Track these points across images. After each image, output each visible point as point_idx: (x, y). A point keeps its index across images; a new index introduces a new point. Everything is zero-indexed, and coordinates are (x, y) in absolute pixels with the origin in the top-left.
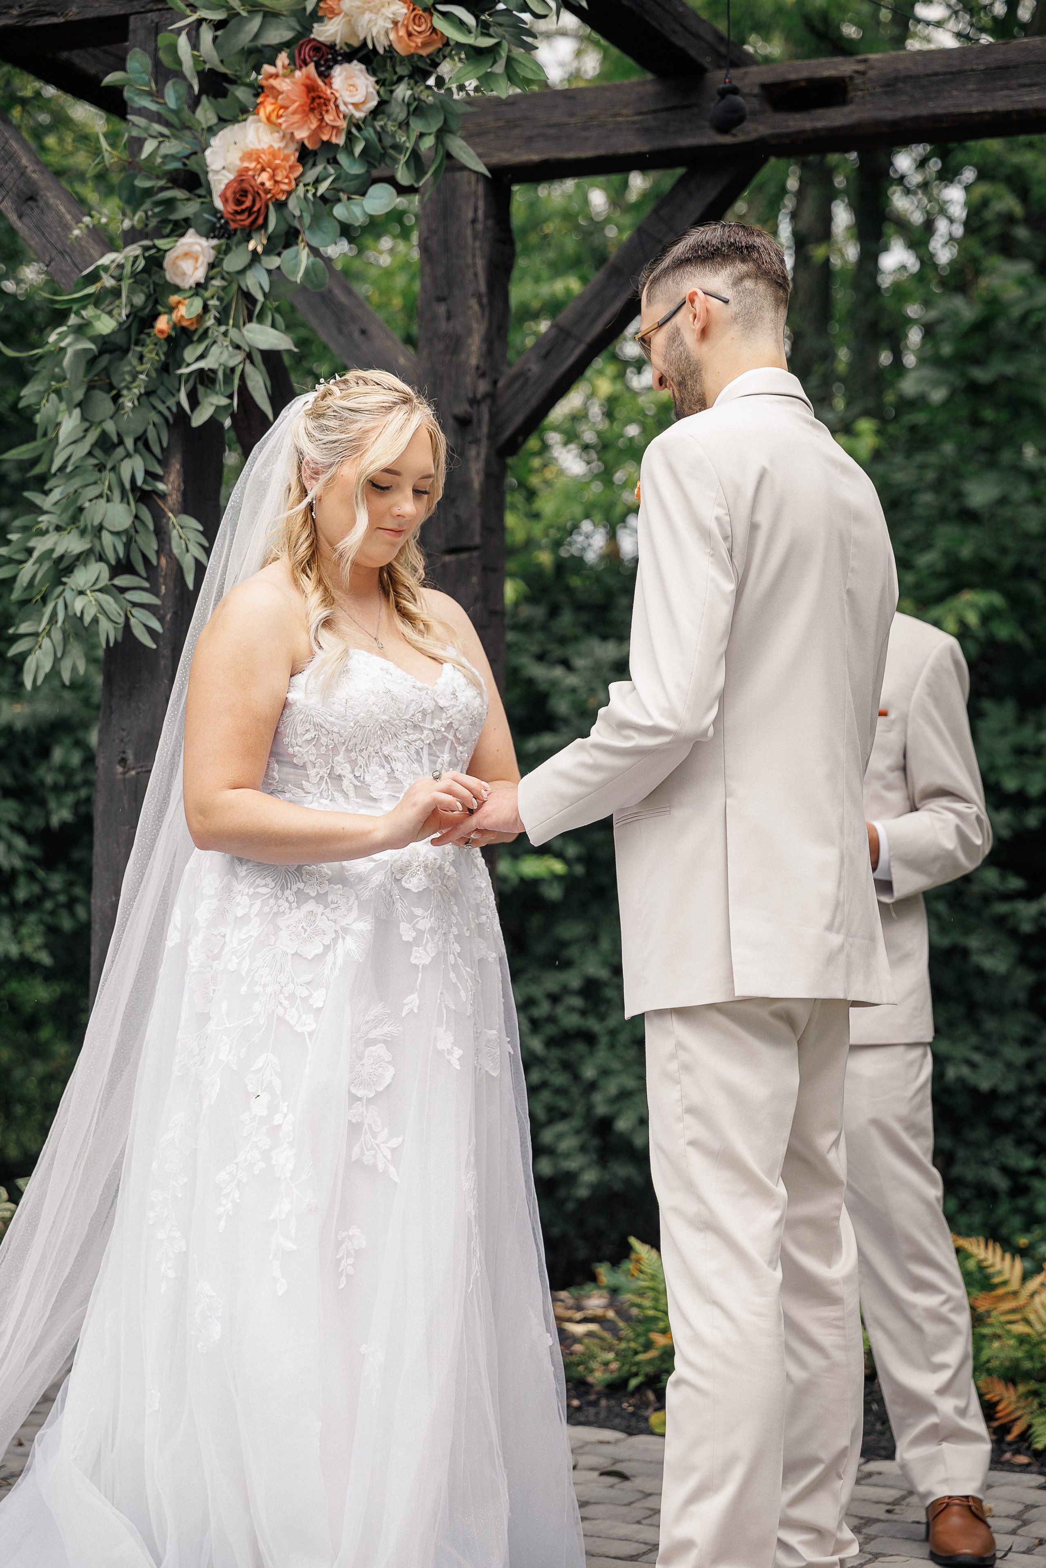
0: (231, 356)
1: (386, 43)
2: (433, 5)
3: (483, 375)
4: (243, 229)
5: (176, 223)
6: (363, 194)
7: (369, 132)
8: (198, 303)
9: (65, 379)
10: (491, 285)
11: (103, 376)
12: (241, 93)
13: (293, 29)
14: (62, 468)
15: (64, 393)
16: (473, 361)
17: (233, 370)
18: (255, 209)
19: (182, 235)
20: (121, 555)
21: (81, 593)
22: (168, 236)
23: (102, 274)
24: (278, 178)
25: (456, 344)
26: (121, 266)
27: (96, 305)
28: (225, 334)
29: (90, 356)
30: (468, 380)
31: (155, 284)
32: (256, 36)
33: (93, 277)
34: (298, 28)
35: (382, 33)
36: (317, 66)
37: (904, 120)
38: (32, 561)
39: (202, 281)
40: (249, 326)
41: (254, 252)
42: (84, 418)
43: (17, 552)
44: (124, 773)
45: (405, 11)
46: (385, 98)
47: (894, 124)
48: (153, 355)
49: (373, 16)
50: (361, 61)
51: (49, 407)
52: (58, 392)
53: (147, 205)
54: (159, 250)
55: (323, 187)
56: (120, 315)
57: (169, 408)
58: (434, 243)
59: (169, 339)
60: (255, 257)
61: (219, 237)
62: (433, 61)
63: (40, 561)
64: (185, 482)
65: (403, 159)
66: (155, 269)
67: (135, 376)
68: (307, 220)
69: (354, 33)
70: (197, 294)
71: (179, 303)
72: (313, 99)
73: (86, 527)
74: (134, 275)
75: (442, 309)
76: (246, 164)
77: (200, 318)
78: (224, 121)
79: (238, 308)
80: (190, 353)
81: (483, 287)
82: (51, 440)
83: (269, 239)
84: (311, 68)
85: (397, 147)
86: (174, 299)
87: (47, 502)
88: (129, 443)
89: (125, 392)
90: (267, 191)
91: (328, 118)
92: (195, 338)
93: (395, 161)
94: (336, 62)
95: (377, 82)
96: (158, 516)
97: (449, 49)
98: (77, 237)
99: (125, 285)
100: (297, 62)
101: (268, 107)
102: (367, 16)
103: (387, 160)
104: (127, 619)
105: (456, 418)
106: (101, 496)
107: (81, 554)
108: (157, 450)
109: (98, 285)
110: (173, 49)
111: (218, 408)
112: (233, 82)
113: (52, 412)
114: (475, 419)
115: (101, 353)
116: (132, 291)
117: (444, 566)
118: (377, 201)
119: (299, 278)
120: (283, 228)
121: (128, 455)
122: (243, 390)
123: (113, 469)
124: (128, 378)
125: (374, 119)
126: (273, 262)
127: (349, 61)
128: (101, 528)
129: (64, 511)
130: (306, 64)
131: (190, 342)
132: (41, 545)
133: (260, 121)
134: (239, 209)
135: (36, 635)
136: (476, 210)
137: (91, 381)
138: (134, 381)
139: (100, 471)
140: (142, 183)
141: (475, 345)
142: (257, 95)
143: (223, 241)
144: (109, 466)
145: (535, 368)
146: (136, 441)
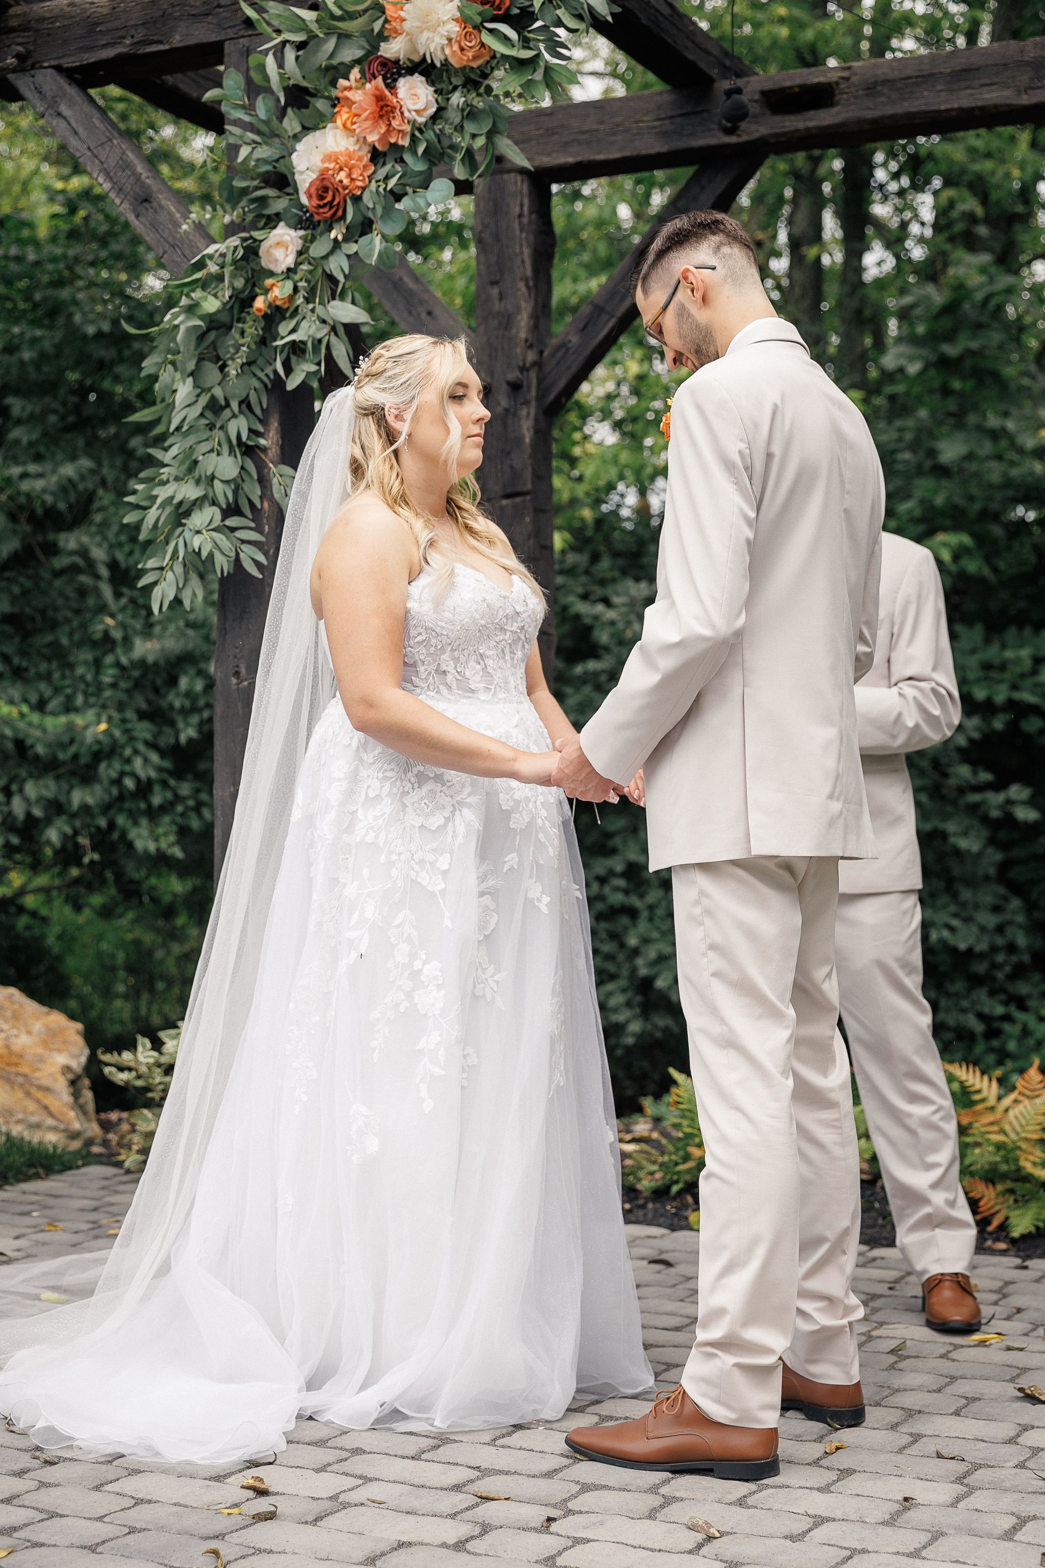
0: (318, 330)
1: (443, 58)
2: (482, 24)
3: (531, 347)
4: (325, 221)
5: (269, 218)
6: (426, 188)
7: (430, 135)
8: (289, 286)
9: (179, 353)
10: (536, 271)
11: (211, 349)
12: (321, 104)
13: (363, 48)
14: (178, 429)
15: (178, 364)
16: (523, 335)
17: (320, 341)
18: (335, 203)
19: (274, 227)
20: (231, 500)
21: (198, 532)
22: (262, 229)
23: (208, 262)
24: (354, 176)
25: (507, 321)
26: (223, 255)
27: (204, 288)
28: (313, 310)
29: (200, 332)
30: (519, 350)
31: (253, 270)
32: (332, 56)
33: (200, 265)
34: (368, 47)
35: (439, 49)
36: (384, 79)
37: (883, 118)
38: (155, 507)
39: (292, 266)
40: (333, 303)
41: (336, 240)
42: (196, 385)
43: (144, 499)
44: (238, 684)
45: (458, 29)
46: (443, 105)
47: (874, 121)
48: (253, 330)
49: (431, 35)
50: (421, 74)
51: (166, 376)
52: (173, 363)
53: (243, 203)
54: (255, 240)
55: (392, 183)
56: (224, 296)
57: (267, 375)
58: (487, 237)
59: (266, 316)
60: (336, 244)
61: (305, 229)
62: (482, 71)
63: (162, 506)
64: (282, 438)
65: (459, 157)
66: (252, 257)
67: (237, 349)
68: (379, 211)
69: (415, 50)
70: (288, 278)
71: (273, 285)
72: (382, 108)
73: (200, 477)
74: (235, 262)
75: (495, 291)
76: (326, 165)
77: (291, 298)
78: (307, 129)
79: (322, 288)
80: (284, 328)
81: (529, 272)
82: (169, 405)
83: (348, 228)
84: (380, 79)
85: (454, 147)
86: (269, 282)
87: (167, 457)
88: (235, 405)
89: (230, 362)
90: (345, 188)
91: (395, 123)
92: (288, 315)
93: (453, 159)
94: (400, 75)
95: (436, 92)
96: (261, 467)
97: (495, 61)
98: (185, 231)
99: (227, 271)
100: (367, 76)
101: (344, 116)
102: (426, 35)
103: (446, 159)
104: (237, 554)
105: (509, 383)
106: (212, 451)
107: (197, 500)
108: (258, 411)
109: (204, 272)
110: (262, 68)
111: (308, 373)
112: (314, 95)
113: (169, 380)
114: (525, 383)
115: (209, 330)
116: (233, 276)
117: (502, 508)
118: (437, 194)
119: (373, 261)
120: (360, 218)
121: (234, 416)
122: (329, 358)
123: (222, 428)
124: (232, 350)
125: (434, 123)
126: (352, 248)
127: (412, 74)
128: (213, 477)
129: (182, 463)
130: (375, 78)
131: (284, 318)
132: (162, 493)
133: (337, 128)
134: (321, 203)
135: (162, 569)
136: (522, 206)
137: (201, 354)
138: (237, 352)
139: (211, 429)
140: (239, 183)
141: (523, 320)
142: (334, 106)
143: (309, 232)
144: (218, 426)
145: (575, 339)
146: (241, 403)
